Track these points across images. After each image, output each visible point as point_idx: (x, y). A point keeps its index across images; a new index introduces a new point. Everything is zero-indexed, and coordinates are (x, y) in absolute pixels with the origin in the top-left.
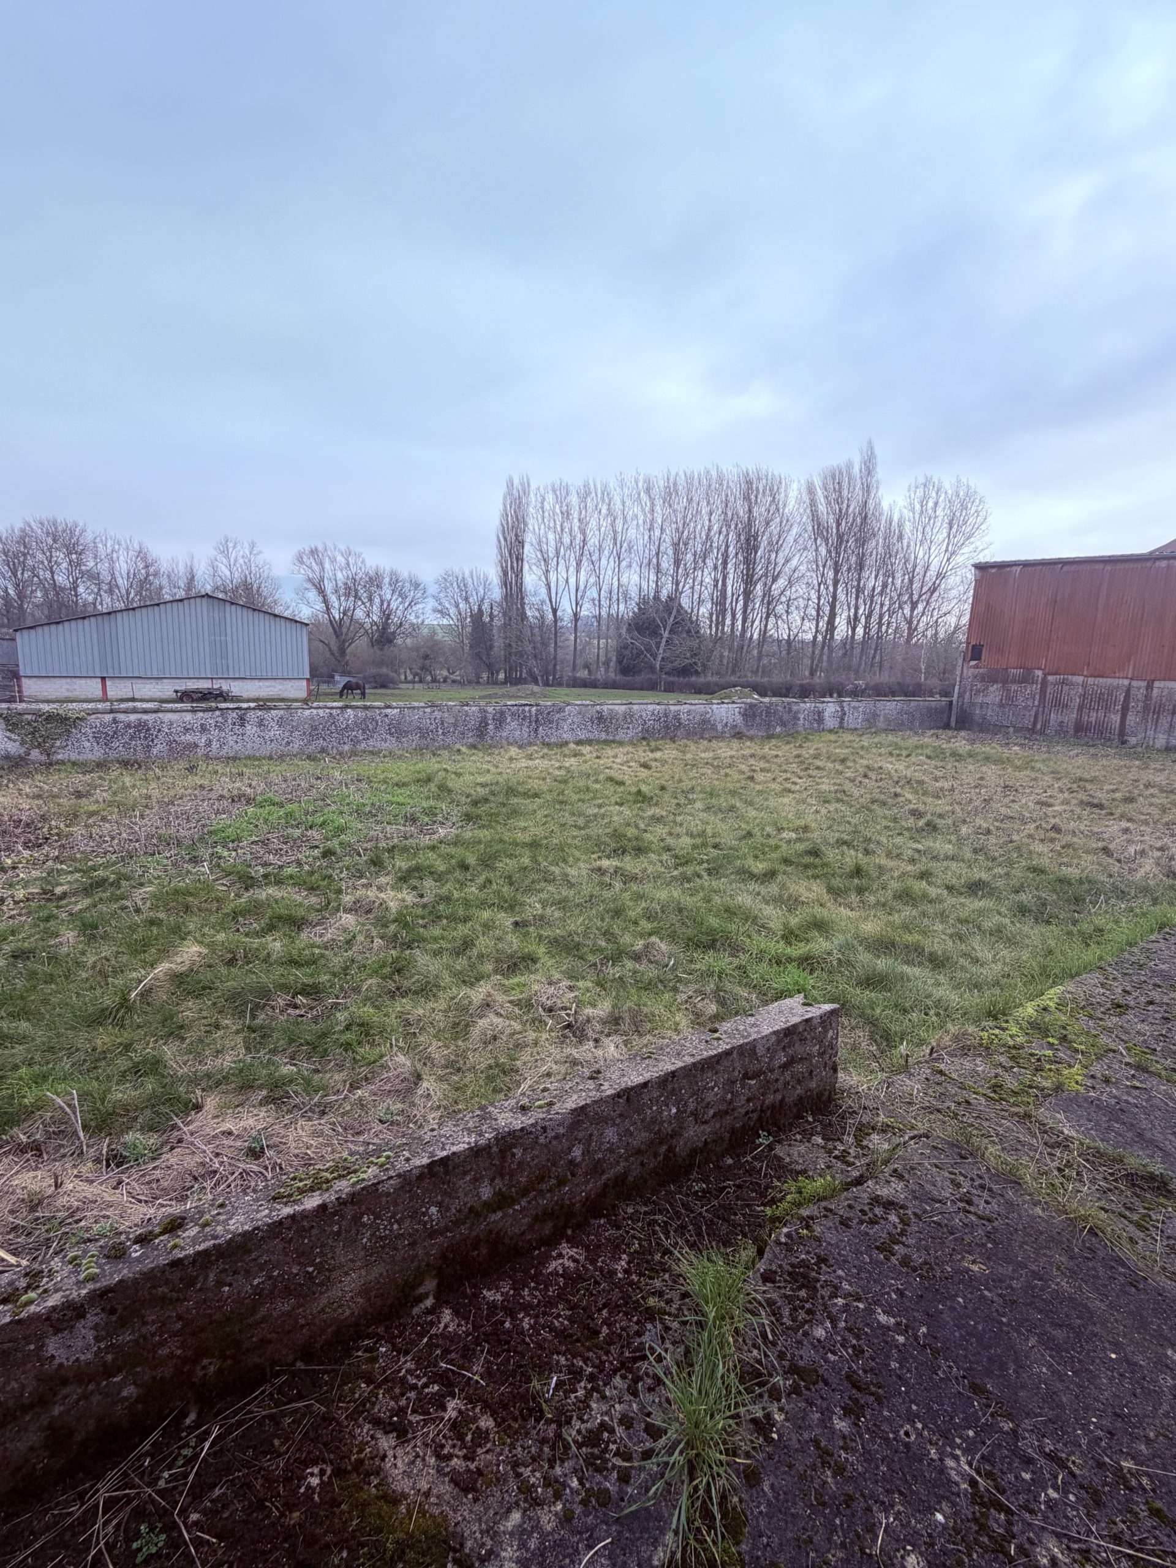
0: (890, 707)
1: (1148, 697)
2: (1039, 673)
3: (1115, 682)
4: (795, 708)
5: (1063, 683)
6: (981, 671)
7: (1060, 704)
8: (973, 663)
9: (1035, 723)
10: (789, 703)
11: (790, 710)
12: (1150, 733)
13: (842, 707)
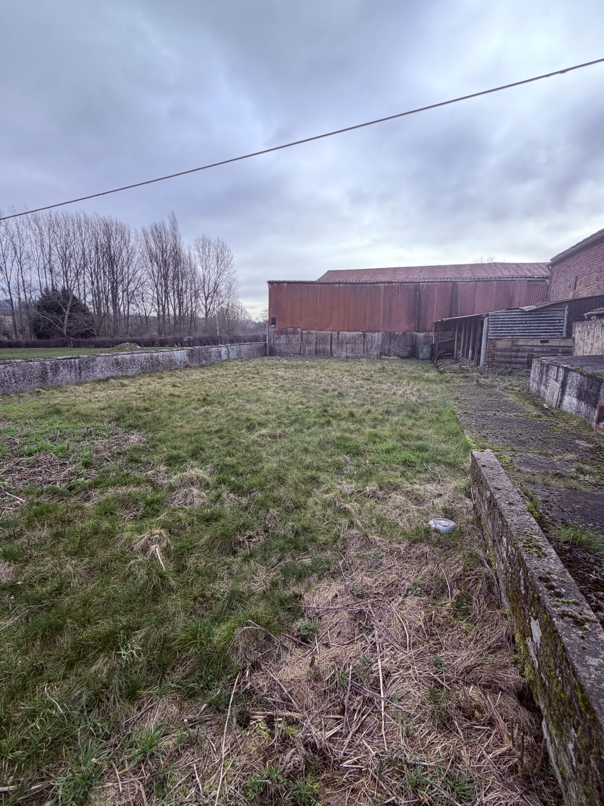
0: (245, 347)
1: (338, 338)
2: (299, 329)
3: (327, 332)
4: (209, 350)
5: (309, 333)
6: (276, 329)
7: (308, 343)
8: (273, 326)
9: (300, 351)
10: (207, 348)
11: (208, 352)
12: (340, 352)
13: (228, 349)
